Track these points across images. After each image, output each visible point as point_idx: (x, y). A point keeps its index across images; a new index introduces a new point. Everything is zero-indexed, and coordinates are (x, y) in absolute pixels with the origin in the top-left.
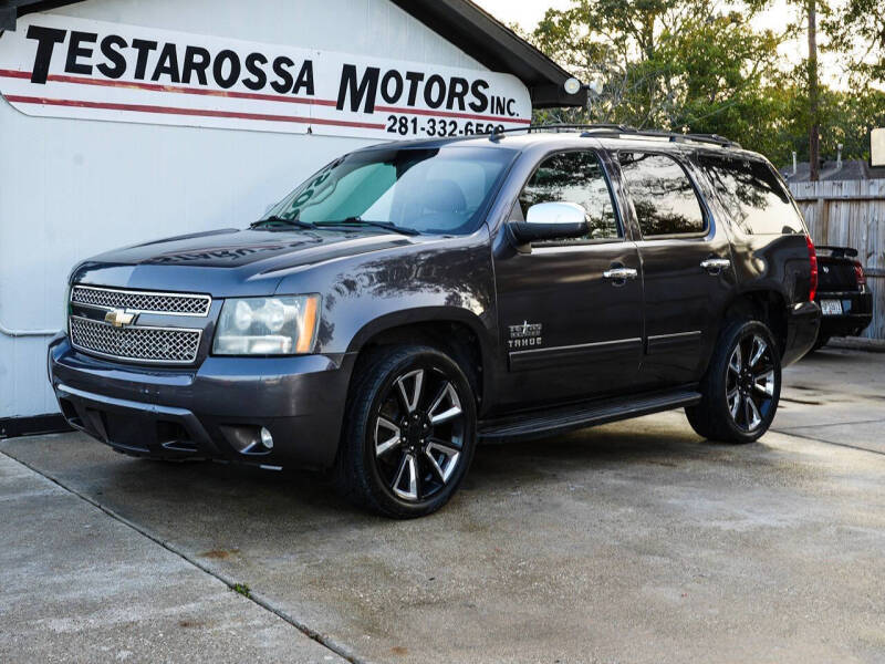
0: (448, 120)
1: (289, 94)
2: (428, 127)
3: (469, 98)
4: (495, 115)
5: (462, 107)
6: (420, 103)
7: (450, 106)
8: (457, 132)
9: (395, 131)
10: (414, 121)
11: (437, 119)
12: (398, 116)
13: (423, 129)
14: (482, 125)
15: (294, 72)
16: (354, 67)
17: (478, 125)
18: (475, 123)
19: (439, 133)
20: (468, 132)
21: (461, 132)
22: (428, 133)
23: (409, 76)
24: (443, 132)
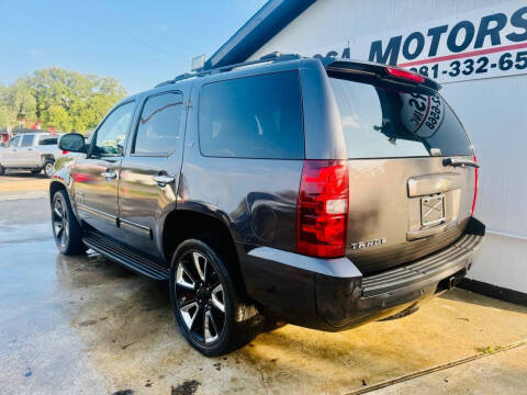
0: (475, 58)
2: (450, 69)
5: (496, 41)
6: (443, 49)
7: (479, 44)
8: (488, 67)
10: (435, 68)
11: (462, 61)
12: (419, 67)
13: (445, 72)
16: (380, 42)
17: (519, 54)
18: (514, 53)
19: (464, 73)
20: (504, 64)
21: (494, 66)
22: (451, 74)
23: (431, 32)
24: (468, 70)
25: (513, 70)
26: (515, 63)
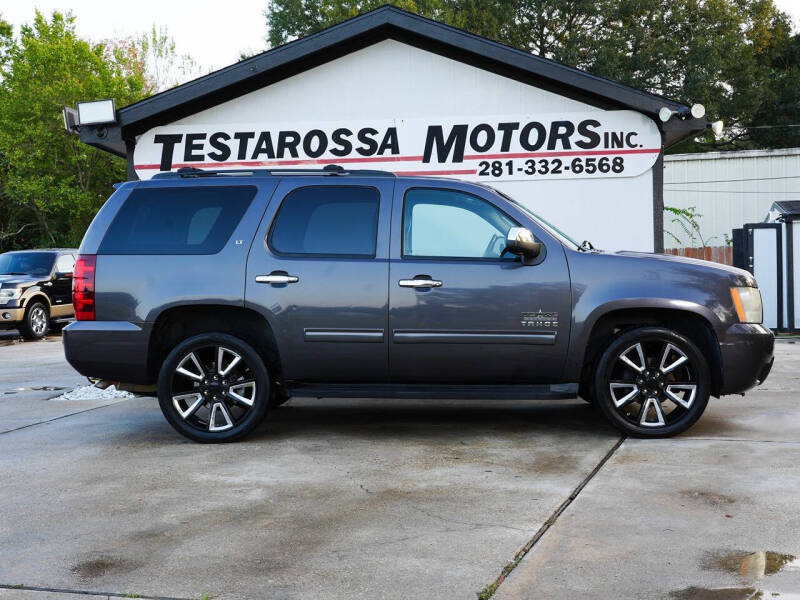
0: (550, 159)
1: (375, 156)
2: (526, 168)
3: (576, 137)
4: (610, 149)
5: (567, 145)
6: (515, 146)
7: (552, 146)
8: (562, 168)
9: (488, 174)
10: (510, 164)
11: (537, 160)
12: (491, 161)
13: (520, 170)
14: (594, 160)
15: (379, 139)
16: (440, 127)
17: (588, 160)
18: (583, 158)
19: (540, 171)
20: (576, 167)
21: (567, 168)
22: (527, 172)
23: (501, 126)
24: (544, 170)
25: (584, 174)
26: (585, 168)
